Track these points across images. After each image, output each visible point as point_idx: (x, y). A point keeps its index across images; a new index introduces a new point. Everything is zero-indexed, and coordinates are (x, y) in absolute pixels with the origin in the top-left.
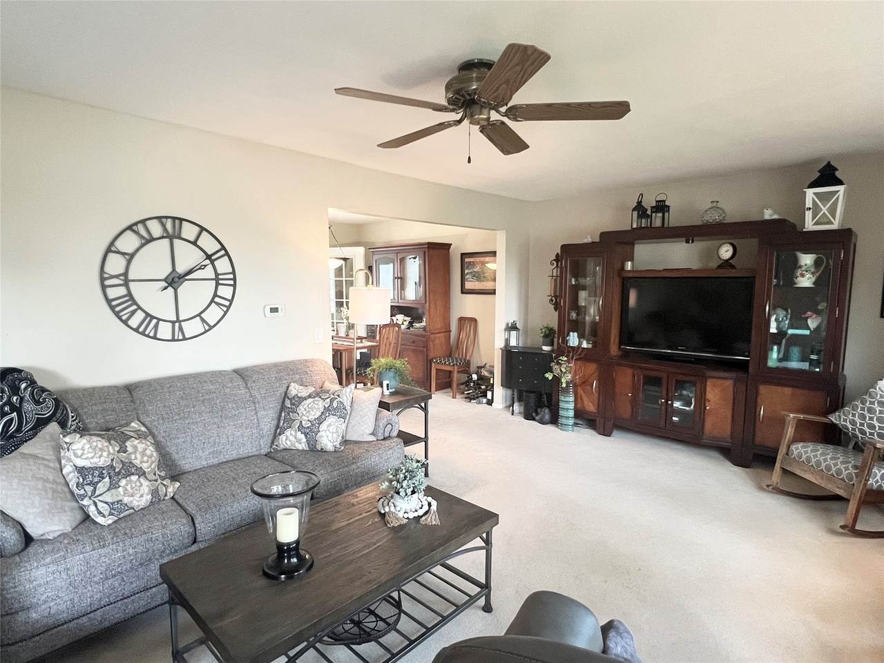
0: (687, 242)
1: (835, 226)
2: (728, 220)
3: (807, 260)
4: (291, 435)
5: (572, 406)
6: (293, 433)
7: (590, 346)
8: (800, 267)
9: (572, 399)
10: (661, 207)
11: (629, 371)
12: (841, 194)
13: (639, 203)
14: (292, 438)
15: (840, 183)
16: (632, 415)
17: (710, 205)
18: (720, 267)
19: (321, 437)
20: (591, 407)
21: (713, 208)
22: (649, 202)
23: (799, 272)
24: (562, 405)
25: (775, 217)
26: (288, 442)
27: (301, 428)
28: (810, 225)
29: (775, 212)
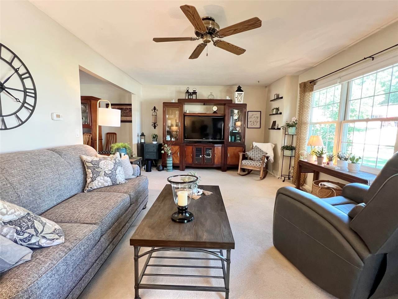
0: (204, 105)
1: (242, 103)
2: (215, 99)
3: (236, 111)
4: (101, 179)
5: (171, 162)
6: (102, 178)
7: (174, 140)
8: (235, 114)
9: (171, 159)
10: (195, 93)
11: (191, 147)
12: (243, 94)
13: (188, 90)
14: (102, 181)
15: (242, 91)
16: (193, 161)
17: (210, 94)
18: (213, 113)
19: (118, 177)
20: (177, 161)
21: (211, 95)
22: (191, 91)
23: (235, 115)
24: (168, 162)
25: (229, 99)
26: (100, 184)
27: (106, 174)
28: (237, 102)
29: (229, 97)
